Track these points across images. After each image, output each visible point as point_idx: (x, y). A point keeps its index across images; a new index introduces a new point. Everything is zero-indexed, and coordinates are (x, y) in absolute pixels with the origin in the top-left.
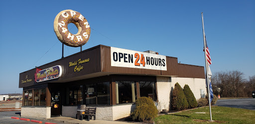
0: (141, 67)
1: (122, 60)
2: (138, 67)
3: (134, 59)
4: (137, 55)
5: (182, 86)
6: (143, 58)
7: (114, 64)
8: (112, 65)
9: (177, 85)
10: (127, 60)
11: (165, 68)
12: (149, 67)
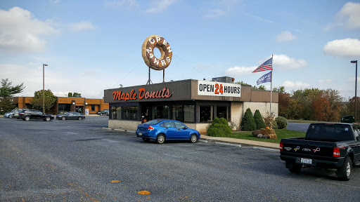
0: (220, 95)
1: (206, 89)
2: (217, 95)
3: (215, 89)
4: (217, 85)
5: (253, 112)
6: (221, 87)
7: (200, 93)
8: (199, 94)
9: (248, 110)
10: (209, 89)
11: (239, 95)
12: (226, 94)
